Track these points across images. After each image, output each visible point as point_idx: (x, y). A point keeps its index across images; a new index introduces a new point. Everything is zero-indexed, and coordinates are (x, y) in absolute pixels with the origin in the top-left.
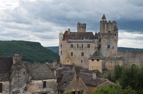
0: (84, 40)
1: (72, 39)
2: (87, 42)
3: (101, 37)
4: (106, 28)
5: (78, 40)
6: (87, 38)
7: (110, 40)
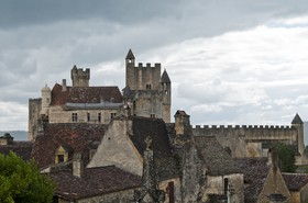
0: (102, 104)
1: (73, 102)
2: (111, 109)
3: (137, 97)
4: (140, 80)
5: (88, 105)
6: (107, 100)
7: (155, 105)
